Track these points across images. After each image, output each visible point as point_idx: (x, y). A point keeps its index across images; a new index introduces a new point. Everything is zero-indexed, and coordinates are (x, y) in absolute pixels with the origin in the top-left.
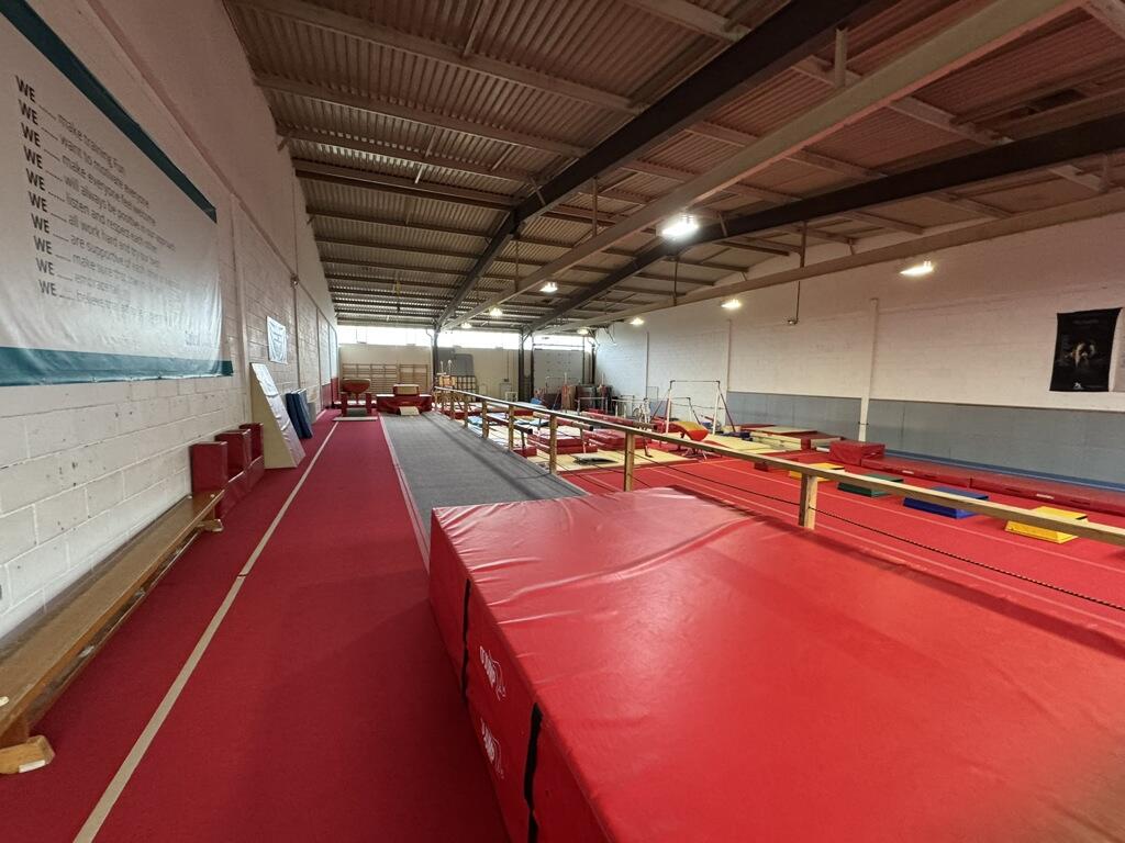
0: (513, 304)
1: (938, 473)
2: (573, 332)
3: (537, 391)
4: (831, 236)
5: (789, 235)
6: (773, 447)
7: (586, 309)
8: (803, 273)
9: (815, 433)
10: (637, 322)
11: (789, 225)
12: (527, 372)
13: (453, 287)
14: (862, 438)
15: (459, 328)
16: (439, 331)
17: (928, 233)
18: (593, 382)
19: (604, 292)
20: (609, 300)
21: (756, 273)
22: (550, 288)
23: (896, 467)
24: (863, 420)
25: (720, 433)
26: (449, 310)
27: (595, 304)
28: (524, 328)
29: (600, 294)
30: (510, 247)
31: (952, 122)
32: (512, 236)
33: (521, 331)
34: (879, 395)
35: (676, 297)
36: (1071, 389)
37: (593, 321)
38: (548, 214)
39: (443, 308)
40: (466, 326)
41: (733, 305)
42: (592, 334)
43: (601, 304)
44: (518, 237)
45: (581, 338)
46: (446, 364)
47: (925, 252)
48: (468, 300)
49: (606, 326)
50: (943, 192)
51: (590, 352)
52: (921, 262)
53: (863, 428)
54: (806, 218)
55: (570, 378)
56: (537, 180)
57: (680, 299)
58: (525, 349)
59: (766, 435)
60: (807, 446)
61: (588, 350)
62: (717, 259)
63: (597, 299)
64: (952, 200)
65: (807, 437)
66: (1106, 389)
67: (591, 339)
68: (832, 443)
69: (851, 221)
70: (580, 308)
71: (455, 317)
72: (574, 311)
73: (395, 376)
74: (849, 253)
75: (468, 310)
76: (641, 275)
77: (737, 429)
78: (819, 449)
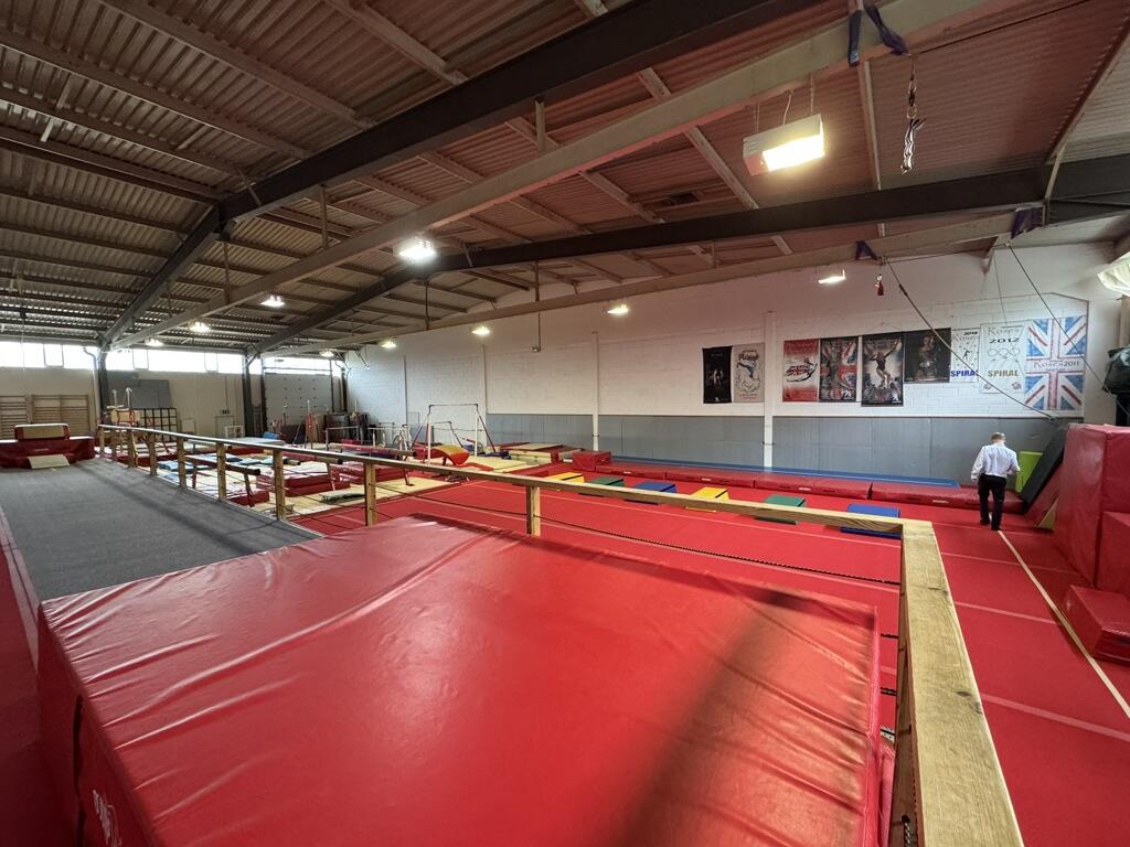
0: (227, 318)
1: (646, 471)
2: (315, 354)
3: (272, 422)
4: (560, 277)
5: (525, 272)
6: (528, 462)
7: (331, 329)
8: (539, 306)
9: (561, 446)
10: (389, 345)
11: (525, 264)
12: (256, 401)
13: (128, 291)
14: (596, 448)
15: (141, 345)
16: (108, 348)
17: (625, 283)
18: (346, 410)
19: (350, 311)
20: (357, 320)
21: (503, 304)
22: (274, 302)
23: (620, 470)
24: (596, 433)
25: (481, 454)
26: (125, 321)
27: (341, 323)
28: (249, 348)
29: (344, 314)
30: (215, 248)
31: (628, 200)
32: (218, 235)
33: (244, 351)
34: (606, 412)
35: (429, 322)
36: (714, 402)
37: (339, 342)
38: (265, 216)
39: (115, 318)
40: (153, 343)
41: (482, 331)
42: (341, 357)
43: (348, 324)
44: (226, 238)
45: (327, 362)
46: (122, 393)
47: (622, 297)
48: (156, 310)
49: (357, 349)
50: (630, 252)
51: (340, 376)
52: (619, 305)
53: (596, 439)
54: (538, 259)
55: (314, 408)
56: (247, 174)
57: (432, 323)
58: (251, 372)
59: (522, 453)
60: (555, 459)
61: (337, 374)
62: (465, 288)
63: (342, 319)
64: (637, 260)
65: (555, 451)
66: (730, 401)
67: (340, 363)
68: (574, 454)
69: (571, 267)
70: (323, 328)
71: (134, 332)
72: (314, 330)
73: (23, 412)
74: (574, 293)
75: (153, 322)
76: (390, 296)
77: (497, 449)
78: (565, 460)
